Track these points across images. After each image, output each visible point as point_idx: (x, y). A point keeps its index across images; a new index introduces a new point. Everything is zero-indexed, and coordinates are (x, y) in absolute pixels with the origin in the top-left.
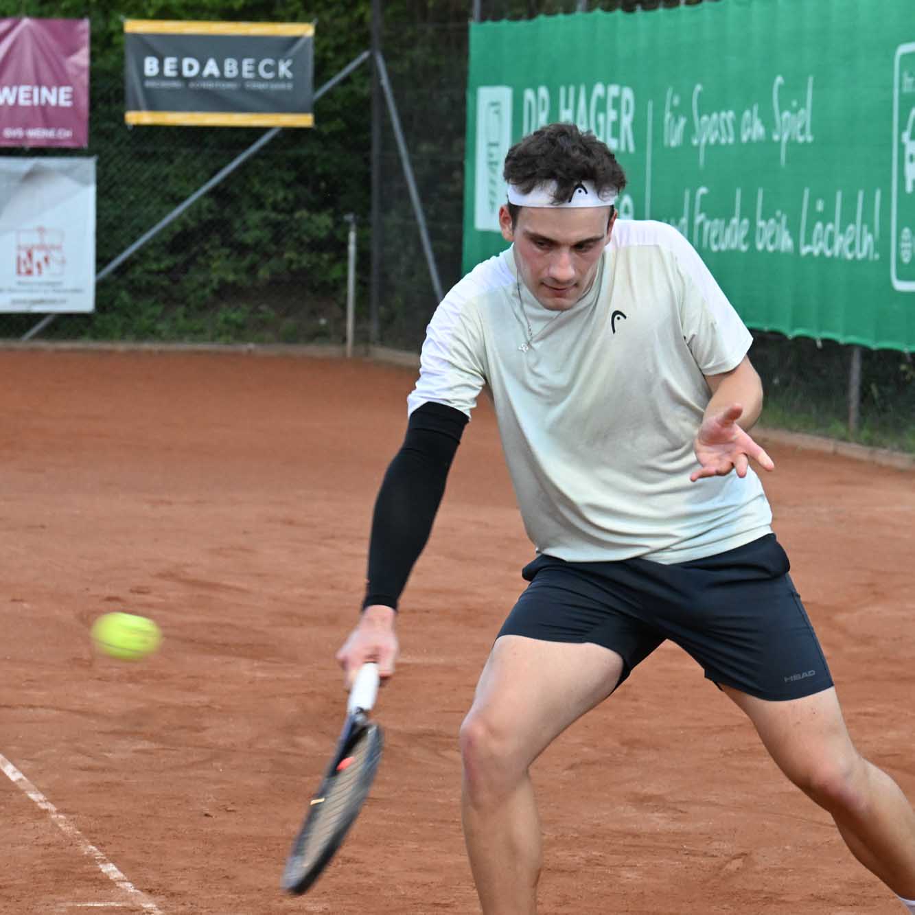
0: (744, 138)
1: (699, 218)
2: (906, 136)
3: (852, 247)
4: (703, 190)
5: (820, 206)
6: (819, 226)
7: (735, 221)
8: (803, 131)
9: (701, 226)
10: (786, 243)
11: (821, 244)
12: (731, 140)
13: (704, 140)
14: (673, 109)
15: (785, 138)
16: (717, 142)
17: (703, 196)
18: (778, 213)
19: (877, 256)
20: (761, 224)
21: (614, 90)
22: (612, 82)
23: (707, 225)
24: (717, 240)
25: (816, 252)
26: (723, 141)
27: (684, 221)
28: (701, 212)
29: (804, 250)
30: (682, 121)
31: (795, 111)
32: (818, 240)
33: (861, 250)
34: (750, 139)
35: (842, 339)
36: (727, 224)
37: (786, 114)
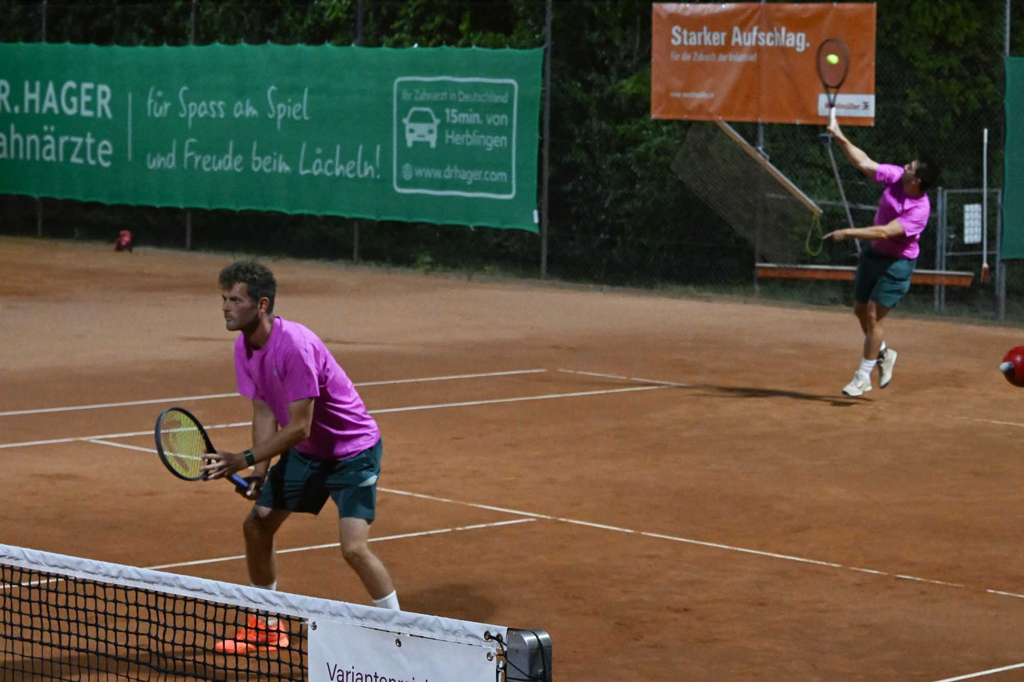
0: (237, 115)
1: (187, 155)
2: (405, 121)
3: (351, 172)
4: (193, 140)
5: (319, 151)
6: (318, 161)
7: (228, 157)
8: (300, 113)
9: (191, 159)
10: (283, 167)
11: (320, 170)
12: (222, 116)
13: (191, 115)
14: (154, 97)
15: (280, 117)
16: (207, 117)
17: (191, 144)
18: (275, 154)
19: (378, 177)
20: (254, 158)
21: (87, 86)
22: (87, 80)
23: (197, 159)
24: (209, 165)
25: (316, 173)
26: (214, 115)
27: (172, 155)
28: (189, 151)
29: (303, 172)
30: (167, 105)
31: (292, 105)
32: (317, 167)
33: (362, 171)
34: (242, 117)
35: (346, 215)
36: (220, 157)
37: (280, 106)
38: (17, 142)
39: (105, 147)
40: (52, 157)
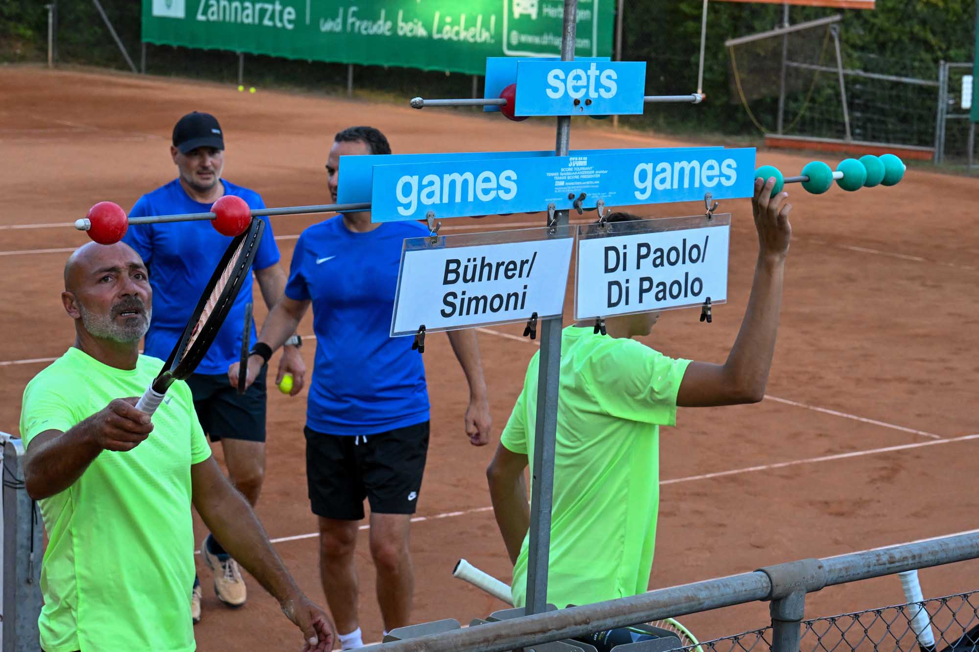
1: (351, 20)
3: (473, 36)
4: (354, 9)
5: (448, 19)
6: (448, 27)
7: (381, 22)
9: (353, 24)
10: (422, 32)
11: (449, 34)
17: (353, 12)
18: (415, 21)
19: (493, 41)
20: (401, 24)
23: (358, 24)
25: (446, 38)
27: (339, 20)
28: (352, 17)
29: (437, 36)
32: (447, 32)
33: (481, 38)
36: (374, 22)
38: (224, 7)
39: (289, 13)
40: (250, 20)
